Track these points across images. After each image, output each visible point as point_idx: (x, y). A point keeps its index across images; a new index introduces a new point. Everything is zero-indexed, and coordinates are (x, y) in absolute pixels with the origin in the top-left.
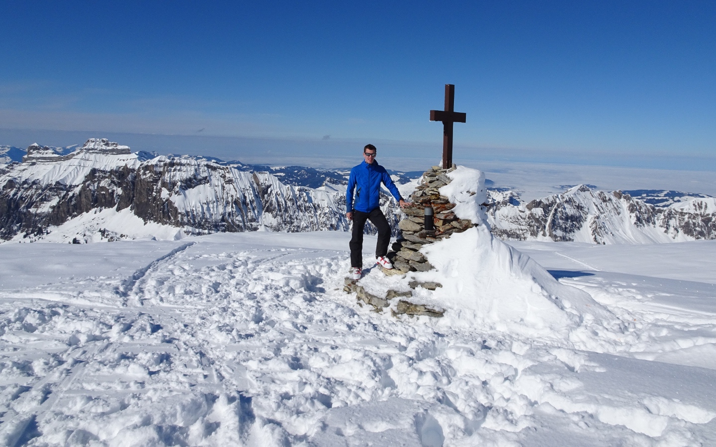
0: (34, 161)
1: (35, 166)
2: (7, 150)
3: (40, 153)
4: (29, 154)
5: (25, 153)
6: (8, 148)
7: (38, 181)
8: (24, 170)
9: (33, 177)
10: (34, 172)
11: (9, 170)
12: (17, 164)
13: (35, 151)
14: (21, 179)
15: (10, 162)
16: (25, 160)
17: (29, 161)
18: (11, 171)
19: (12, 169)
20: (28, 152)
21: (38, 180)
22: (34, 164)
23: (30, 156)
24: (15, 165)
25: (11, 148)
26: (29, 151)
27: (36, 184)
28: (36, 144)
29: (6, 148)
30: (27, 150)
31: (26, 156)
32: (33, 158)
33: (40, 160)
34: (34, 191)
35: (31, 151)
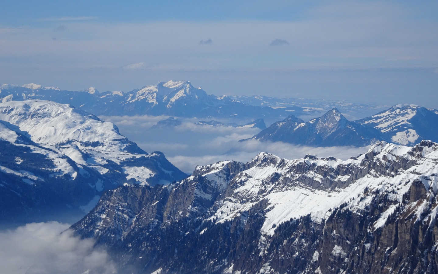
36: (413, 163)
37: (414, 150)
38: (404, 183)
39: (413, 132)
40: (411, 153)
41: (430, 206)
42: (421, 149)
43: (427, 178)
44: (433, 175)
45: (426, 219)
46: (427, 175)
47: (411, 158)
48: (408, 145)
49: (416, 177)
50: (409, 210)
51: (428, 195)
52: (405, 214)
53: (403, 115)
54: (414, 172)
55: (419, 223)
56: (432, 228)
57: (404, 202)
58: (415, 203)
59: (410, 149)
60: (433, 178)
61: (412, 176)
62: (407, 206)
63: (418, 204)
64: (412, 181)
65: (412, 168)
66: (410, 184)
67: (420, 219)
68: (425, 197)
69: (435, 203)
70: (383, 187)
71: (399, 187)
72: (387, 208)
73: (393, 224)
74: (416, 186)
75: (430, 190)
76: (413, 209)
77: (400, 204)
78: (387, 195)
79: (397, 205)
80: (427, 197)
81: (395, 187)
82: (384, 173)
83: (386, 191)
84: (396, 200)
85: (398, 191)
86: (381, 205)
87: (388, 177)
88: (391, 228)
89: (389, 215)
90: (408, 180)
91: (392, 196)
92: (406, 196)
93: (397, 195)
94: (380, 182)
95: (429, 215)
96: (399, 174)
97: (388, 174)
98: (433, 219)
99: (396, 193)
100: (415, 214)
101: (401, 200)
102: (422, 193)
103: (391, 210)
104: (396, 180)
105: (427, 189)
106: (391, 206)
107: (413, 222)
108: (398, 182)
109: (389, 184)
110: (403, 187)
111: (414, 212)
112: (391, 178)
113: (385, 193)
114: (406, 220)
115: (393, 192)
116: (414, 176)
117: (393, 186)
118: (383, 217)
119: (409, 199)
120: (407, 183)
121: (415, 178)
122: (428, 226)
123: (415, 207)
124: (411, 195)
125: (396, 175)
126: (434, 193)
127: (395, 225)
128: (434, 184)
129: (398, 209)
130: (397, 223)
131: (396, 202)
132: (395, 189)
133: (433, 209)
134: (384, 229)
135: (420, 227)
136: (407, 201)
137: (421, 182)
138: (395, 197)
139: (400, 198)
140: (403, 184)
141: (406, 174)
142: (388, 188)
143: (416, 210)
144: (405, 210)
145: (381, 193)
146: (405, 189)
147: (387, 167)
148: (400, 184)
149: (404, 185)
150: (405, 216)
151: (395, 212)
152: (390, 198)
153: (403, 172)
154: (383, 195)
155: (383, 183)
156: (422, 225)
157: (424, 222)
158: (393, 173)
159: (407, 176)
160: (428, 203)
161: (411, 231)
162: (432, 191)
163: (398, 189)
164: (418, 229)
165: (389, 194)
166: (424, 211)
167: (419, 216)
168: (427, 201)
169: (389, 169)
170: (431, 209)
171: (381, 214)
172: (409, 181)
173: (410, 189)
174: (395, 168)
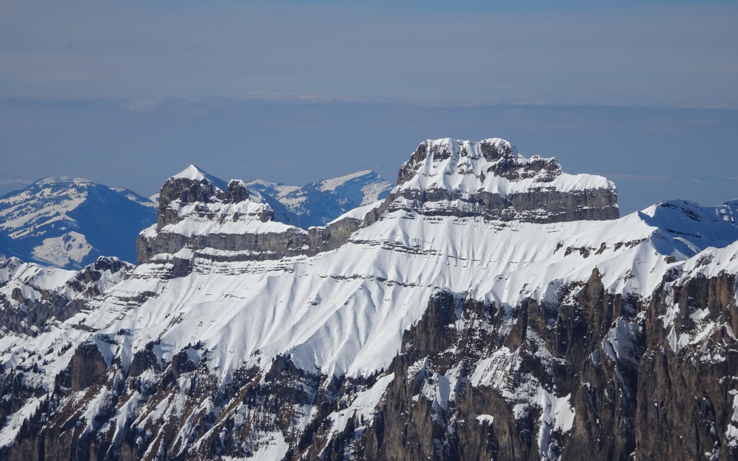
0: (184, 253)
1: (186, 280)
2: (76, 201)
3: (211, 217)
4: (165, 223)
5: (150, 217)
6: (80, 190)
7: (200, 352)
8: (142, 298)
9: (181, 334)
10: (186, 310)
11: (80, 296)
12: (115, 267)
13: (190, 208)
14: (128, 344)
15: (87, 260)
16: (149, 251)
17: (164, 256)
18: (92, 303)
19: (95, 292)
20: (163, 209)
21: (199, 346)
22: (182, 269)
23: (170, 228)
24: (106, 274)
25: (89, 189)
26: (164, 203)
27: (190, 367)
28: (193, 173)
29: (71, 191)
30: (154, 201)
31: (150, 232)
32: (183, 240)
33: (209, 251)
34: (180, 400)
35: (174, 205)
36: (80, 306)
37: (81, 277)
38: (58, 349)
39: (80, 238)
40: (75, 285)
41: (115, 400)
42: (96, 277)
43: (108, 340)
44: (122, 332)
45: (105, 429)
46: (110, 331)
47: (74, 295)
48: (68, 267)
49: (85, 336)
50: (69, 409)
51: (111, 375)
52: (60, 417)
53: (58, 201)
54: (81, 327)
55: (91, 436)
56: (117, 447)
57: (57, 391)
58: (82, 394)
59: (71, 275)
60: (122, 339)
61: (75, 333)
62: (65, 400)
63: (89, 396)
64: (75, 346)
65: (77, 318)
66: (71, 352)
67: (92, 428)
68: (104, 381)
69: (125, 394)
70: (12, 358)
71: (48, 358)
72: (21, 404)
73: (34, 438)
74: (85, 356)
75: (115, 366)
76: (77, 407)
77: (50, 395)
78: (21, 375)
79: (43, 398)
80: (109, 380)
81: (40, 358)
82: (15, 328)
83: (19, 368)
84: (41, 387)
85: (45, 367)
86: (7, 397)
87: (25, 336)
88: (30, 449)
89: (25, 420)
90: (67, 344)
91: (31, 379)
92: (62, 378)
93: (42, 375)
94: (7, 347)
95: (113, 419)
96: (48, 330)
97: (25, 331)
98: (120, 428)
99: (40, 372)
100: (81, 417)
101: (51, 387)
102: (98, 372)
103: (30, 408)
104: (41, 343)
105: (108, 363)
106: (30, 400)
107: (77, 434)
108: (45, 348)
109: (25, 351)
110: (56, 358)
111: (80, 414)
112: (30, 338)
113: (18, 372)
114: (62, 430)
115: (35, 368)
116: (80, 335)
117: (35, 357)
118: (11, 424)
119: (68, 384)
120: (65, 349)
121: (83, 340)
122: (109, 443)
123: (81, 402)
124: (74, 375)
125: (42, 331)
126: (123, 372)
127: (37, 442)
128: (123, 351)
129: (44, 407)
130: (42, 438)
131: (40, 391)
132: (40, 363)
133: (120, 406)
134: (14, 451)
135: (93, 445)
136: (66, 389)
137: (95, 348)
138: (39, 381)
139: (49, 381)
140: (56, 352)
141: (63, 331)
142: (24, 360)
143: (84, 409)
144: (60, 409)
145: (8, 371)
146: (61, 364)
147: (22, 315)
148: (51, 351)
149: (59, 355)
150: (59, 422)
151: (38, 412)
152: (27, 383)
153: (56, 325)
154: (12, 375)
155: (13, 350)
156: (96, 442)
157: (102, 434)
158: (34, 328)
159: (65, 333)
160: (110, 392)
161: (73, 454)
162: (120, 367)
163: (45, 363)
164: (88, 449)
165: (25, 374)
166: (101, 410)
167: (89, 423)
168: (109, 389)
169: (26, 319)
170: (116, 407)
171: (8, 417)
172: (70, 346)
173: (71, 363)
174: (40, 316)
